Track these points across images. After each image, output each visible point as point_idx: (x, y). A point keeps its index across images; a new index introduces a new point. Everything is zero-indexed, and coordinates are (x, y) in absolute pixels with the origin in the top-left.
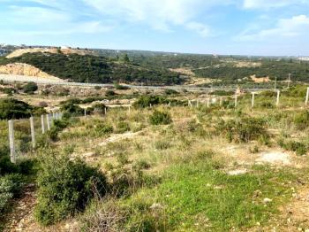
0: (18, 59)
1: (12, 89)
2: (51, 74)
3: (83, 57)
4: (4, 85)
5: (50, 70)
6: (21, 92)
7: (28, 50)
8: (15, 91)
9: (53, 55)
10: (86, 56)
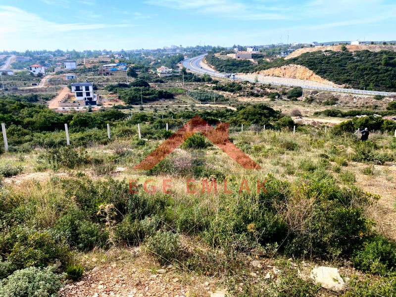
0: (294, 61)
1: (277, 94)
2: (325, 78)
3: (376, 54)
4: (271, 89)
5: (325, 72)
6: (285, 98)
7: (308, 50)
8: (279, 96)
9: (335, 53)
10: (381, 53)
